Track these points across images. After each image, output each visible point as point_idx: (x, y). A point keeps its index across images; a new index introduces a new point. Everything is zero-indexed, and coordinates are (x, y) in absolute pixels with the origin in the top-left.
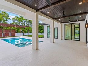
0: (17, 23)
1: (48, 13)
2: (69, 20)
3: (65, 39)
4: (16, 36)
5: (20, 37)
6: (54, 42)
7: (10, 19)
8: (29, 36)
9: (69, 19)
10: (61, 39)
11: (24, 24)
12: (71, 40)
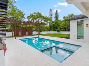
0: (32, 21)
4: (33, 35)
5: (37, 36)
7: (25, 17)
8: (46, 35)
11: (39, 22)
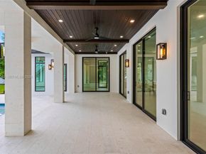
1: (61, 21)
2: (96, 50)
3: (83, 91)
6: (64, 102)
9: (97, 46)
10: (75, 92)
12: (96, 91)
